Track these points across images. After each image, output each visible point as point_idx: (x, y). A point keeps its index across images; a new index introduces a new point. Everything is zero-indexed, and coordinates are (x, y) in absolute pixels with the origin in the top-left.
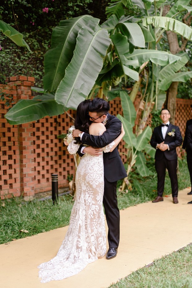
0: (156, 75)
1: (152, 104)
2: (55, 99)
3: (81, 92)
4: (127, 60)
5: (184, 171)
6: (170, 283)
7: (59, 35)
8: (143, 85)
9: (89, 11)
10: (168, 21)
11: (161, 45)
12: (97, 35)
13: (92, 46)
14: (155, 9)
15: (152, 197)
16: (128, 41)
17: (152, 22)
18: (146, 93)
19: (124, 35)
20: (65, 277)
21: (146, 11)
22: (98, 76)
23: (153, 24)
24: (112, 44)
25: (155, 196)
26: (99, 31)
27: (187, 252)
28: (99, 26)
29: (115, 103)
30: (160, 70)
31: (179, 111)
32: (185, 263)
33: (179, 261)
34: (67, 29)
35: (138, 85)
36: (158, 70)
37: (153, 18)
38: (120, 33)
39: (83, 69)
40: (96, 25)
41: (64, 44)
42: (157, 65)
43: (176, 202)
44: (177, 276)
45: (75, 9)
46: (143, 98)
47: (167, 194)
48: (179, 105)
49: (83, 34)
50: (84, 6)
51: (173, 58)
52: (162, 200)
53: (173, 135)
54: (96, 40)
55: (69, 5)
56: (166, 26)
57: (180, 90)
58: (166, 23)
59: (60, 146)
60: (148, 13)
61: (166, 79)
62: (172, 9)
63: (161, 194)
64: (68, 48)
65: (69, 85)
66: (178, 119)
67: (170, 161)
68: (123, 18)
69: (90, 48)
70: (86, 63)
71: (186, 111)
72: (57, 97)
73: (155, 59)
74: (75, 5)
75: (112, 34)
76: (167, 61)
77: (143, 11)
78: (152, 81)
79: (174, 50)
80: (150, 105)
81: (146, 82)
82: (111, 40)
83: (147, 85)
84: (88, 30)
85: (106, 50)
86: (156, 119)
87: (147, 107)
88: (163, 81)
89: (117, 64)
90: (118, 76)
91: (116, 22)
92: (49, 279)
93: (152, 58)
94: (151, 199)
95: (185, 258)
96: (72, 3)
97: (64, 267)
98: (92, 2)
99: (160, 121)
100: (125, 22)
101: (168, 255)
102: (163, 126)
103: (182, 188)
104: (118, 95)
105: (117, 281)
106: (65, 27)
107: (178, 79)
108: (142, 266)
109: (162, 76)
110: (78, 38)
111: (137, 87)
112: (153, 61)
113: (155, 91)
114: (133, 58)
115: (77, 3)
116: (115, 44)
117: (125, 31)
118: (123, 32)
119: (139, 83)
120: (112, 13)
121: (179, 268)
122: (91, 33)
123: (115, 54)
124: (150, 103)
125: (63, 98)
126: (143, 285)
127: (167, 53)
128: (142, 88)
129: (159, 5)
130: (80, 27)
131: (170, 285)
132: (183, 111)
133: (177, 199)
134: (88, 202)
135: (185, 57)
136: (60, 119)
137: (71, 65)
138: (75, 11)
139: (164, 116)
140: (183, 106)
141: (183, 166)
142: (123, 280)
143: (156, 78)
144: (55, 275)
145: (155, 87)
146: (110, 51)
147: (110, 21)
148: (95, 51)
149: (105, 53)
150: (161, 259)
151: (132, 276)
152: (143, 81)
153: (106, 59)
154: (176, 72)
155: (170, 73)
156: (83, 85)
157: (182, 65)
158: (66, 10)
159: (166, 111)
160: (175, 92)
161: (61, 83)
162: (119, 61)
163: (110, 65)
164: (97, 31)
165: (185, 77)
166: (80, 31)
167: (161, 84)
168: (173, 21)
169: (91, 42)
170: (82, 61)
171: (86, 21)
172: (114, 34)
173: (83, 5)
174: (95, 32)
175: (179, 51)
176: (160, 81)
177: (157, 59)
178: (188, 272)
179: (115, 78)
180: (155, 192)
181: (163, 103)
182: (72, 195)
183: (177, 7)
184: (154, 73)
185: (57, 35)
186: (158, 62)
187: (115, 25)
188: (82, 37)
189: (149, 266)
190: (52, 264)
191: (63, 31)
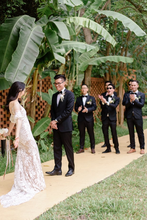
0: (77, 60)
1: (74, 81)
2: (5, 77)
3: (24, 72)
4: (56, 48)
5: (98, 131)
6: (95, 202)
7: (6, 30)
8: (67, 67)
9: (23, 10)
10: (85, 20)
11: (79, 37)
12: (34, 30)
13: (31, 38)
14: (75, 11)
15: (76, 150)
16: (58, 35)
17: (73, 21)
18: (69, 74)
19: (54, 30)
20: (20, 203)
21: (68, 12)
22: (36, 60)
23: (74, 23)
24: (45, 37)
25: (78, 149)
26: (35, 27)
27: (104, 184)
28: (35, 23)
29: (45, 81)
30: (79, 56)
31: (93, 86)
32: (103, 190)
33: (99, 189)
34: (12, 25)
35: (63, 67)
36: (78, 56)
37: (74, 18)
38: (50, 28)
39: (25, 55)
40: (33, 23)
41: (9, 37)
42: (77, 52)
43: (93, 153)
44: (99, 198)
45: (12, 9)
46: (67, 77)
47: (86, 147)
48: (93, 82)
49: (24, 29)
50: (20, 7)
51: (90, 47)
52: (83, 152)
53: (91, 104)
54: (33, 34)
55: (8, 6)
56: (83, 24)
57: (93, 71)
58: (83, 22)
59: (5, 114)
60: (70, 14)
61: (84, 63)
62: (87, 12)
63: (82, 147)
64: (13, 39)
65: (15, 66)
66: (92, 92)
67: (89, 122)
68: (52, 17)
69: (29, 39)
70: (27, 50)
71: (98, 87)
72: (6, 76)
73: (77, 48)
74: (13, 6)
75: (44, 29)
76: (85, 49)
77: (66, 12)
78: (73, 64)
79: (89, 42)
80: (73, 82)
81: (69, 65)
82: (44, 34)
83: (70, 67)
84: (27, 26)
85: (40, 41)
86: (76, 93)
87: (70, 84)
88: (81, 64)
89: (49, 52)
90: (50, 60)
91: (47, 21)
92: (9, 205)
93: (75, 47)
94: (75, 151)
95: (103, 187)
96: (10, 4)
97: (18, 197)
98: (26, 4)
99: (79, 94)
100: (54, 21)
101: (91, 186)
102: (83, 96)
103: (97, 143)
104: (48, 75)
105: (58, 203)
106: (10, 23)
107: (93, 63)
108: (74, 193)
109: (80, 60)
110: (20, 32)
111: (62, 69)
112: (75, 49)
113: (76, 72)
114: (60, 47)
115: (14, 5)
116: (47, 37)
117: (54, 27)
118: (53, 28)
119: (63, 66)
120: (42, 12)
121: (99, 193)
122: (29, 28)
123: (47, 44)
124: (73, 80)
125: (11, 77)
126: (76, 204)
127: (84, 43)
128: (66, 69)
129: (77, 9)
130: (21, 24)
131: (94, 203)
132: (95, 86)
133: (94, 150)
134: (23, 155)
135: (97, 46)
136: (4, 93)
137: (16, 52)
138: (13, 11)
139: (83, 90)
140: (95, 83)
141: (97, 128)
142: (62, 202)
143: (76, 62)
144: (13, 202)
145: (76, 68)
146: (44, 42)
147: (42, 20)
148: (33, 42)
149: (40, 43)
150: (86, 189)
151: (68, 199)
152: (67, 64)
153: (40, 48)
154: (90, 58)
155: (86, 58)
156: (25, 67)
157: (95, 52)
158: (5, 9)
159: (85, 86)
160: (90, 73)
161: (9, 65)
162: (50, 49)
163: (44, 52)
164: (33, 27)
165: (98, 62)
166: (21, 27)
167: (80, 66)
168: (89, 21)
169: (30, 35)
170: (24, 49)
171: (25, 20)
172: (45, 29)
173: (18, 6)
174: (33, 28)
175: (93, 42)
176: (79, 64)
177: (78, 48)
178: (106, 195)
179: (48, 62)
180: (78, 147)
181: (82, 80)
182: (15, 150)
183: (91, 10)
184: (75, 58)
185: (3, 30)
186: (79, 50)
187: (47, 23)
188: (23, 31)
189: (79, 193)
190: (9, 196)
191: (8, 27)
